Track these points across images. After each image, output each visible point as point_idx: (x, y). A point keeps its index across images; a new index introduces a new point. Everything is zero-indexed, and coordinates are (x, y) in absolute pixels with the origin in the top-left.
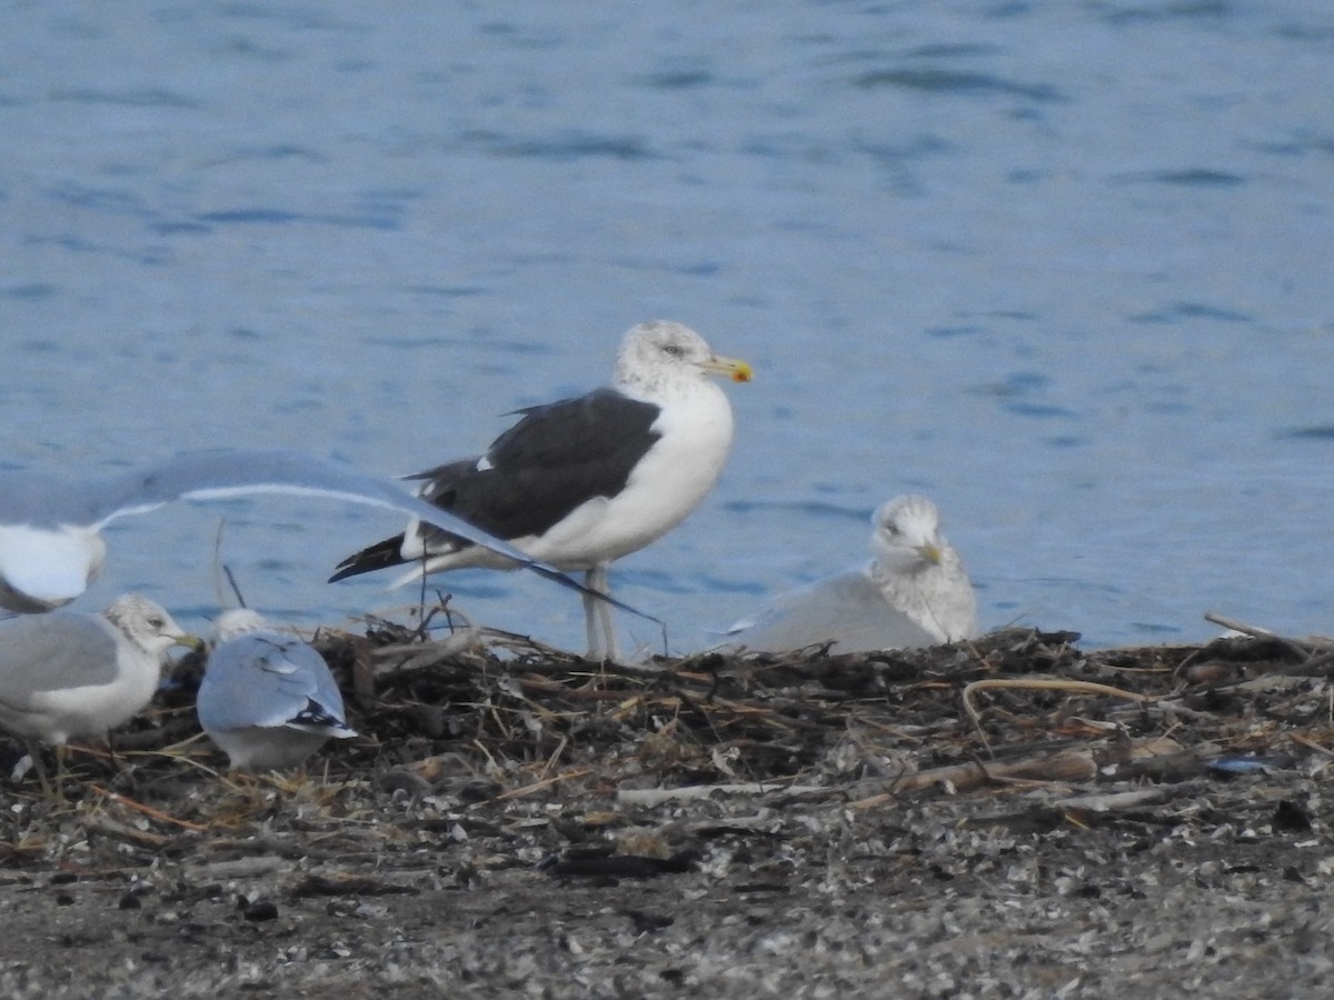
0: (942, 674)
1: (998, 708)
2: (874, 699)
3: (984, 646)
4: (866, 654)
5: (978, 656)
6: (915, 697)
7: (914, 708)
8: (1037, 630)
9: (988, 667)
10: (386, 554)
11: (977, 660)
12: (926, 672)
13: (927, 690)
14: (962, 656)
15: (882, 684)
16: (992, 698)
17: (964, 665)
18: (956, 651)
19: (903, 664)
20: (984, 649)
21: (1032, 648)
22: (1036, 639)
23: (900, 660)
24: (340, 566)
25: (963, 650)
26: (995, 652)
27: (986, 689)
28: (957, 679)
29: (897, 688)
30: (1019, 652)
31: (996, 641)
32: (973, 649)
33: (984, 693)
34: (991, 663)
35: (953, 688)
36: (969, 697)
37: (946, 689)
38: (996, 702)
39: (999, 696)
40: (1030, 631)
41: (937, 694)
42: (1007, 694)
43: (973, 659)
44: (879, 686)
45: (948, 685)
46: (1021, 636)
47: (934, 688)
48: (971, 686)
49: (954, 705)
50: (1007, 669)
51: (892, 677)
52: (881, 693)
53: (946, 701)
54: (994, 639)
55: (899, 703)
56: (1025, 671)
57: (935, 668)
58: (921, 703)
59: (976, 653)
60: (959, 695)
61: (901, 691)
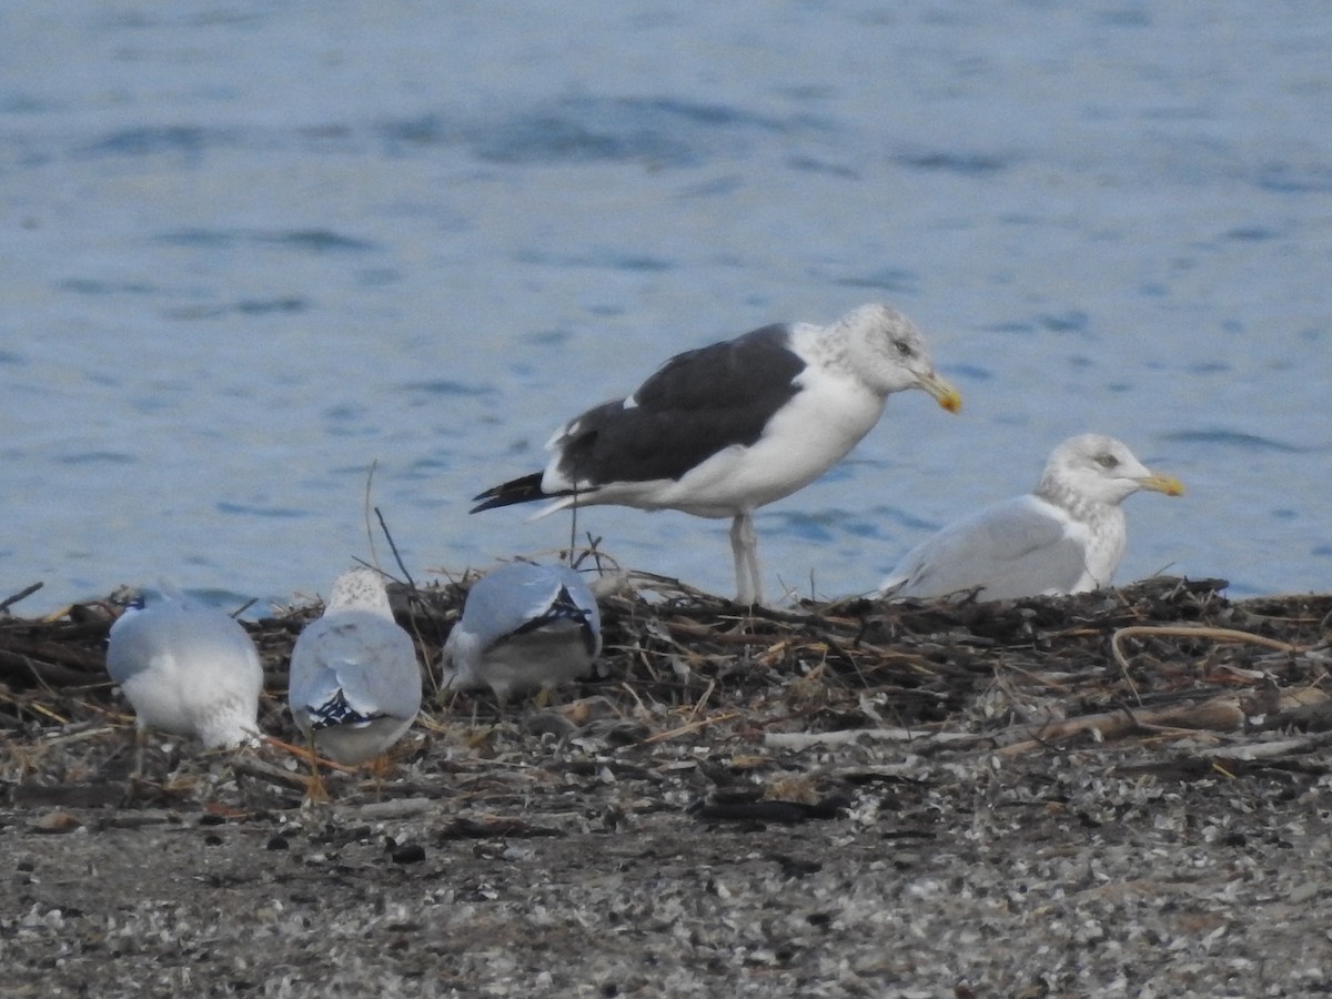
0: (1092, 620)
1: (1147, 655)
2: (1022, 646)
3: (1131, 595)
4: (1015, 601)
5: (1127, 604)
6: (1063, 644)
7: (1060, 655)
8: (1186, 580)
9: (1137, 614)
10: (526, 490)
11: (1125, 608)
12: (1073, 618)
13: (1075, 638)
14: (1111, 604)
15: (1030, 630)
16: (1142, 645)
17: (1112, 612)
18: (1105, 598)
19: (1052, 610)
20: (1132, 597)
21: (1181, 596)
22: (1184, 588)
23: (1048, 606)
24: (478, 498)
25: (1112, 597)
26: (1144, 599)
27: (1136, 635)
28: (1106, 625)
29: (1044, 635)
30: (1168, 600)
31: (1145, 590)
32: (1121, 596)
33: (1133, 640)
34: (1139, 611)
35: (1102, 634)
36: (1118, 643)
37: (1095, 635)
38: (1145, 649)
39: (1149, 644)
40: (1178, 580)
41: (1084, 642)
42: (1157, 641)
43: (1121, 607)
44: (1025, 631)
45: (1098, 631)
46: (1169, 584)
47: (1084, 635)
48: (1119, 632)
49: (1103, 653)
50: (1156, 617)
51: (1039, 624)
52: (1028, 640)
53: (1093, 649)
54: (1142, 587)
55: (1046, 649)
56: (1173, 618)
57: (1083, 613)
58: (1069, 650)
59: (1124, 600)
60: (1108, 641)
61: (1051, 638)
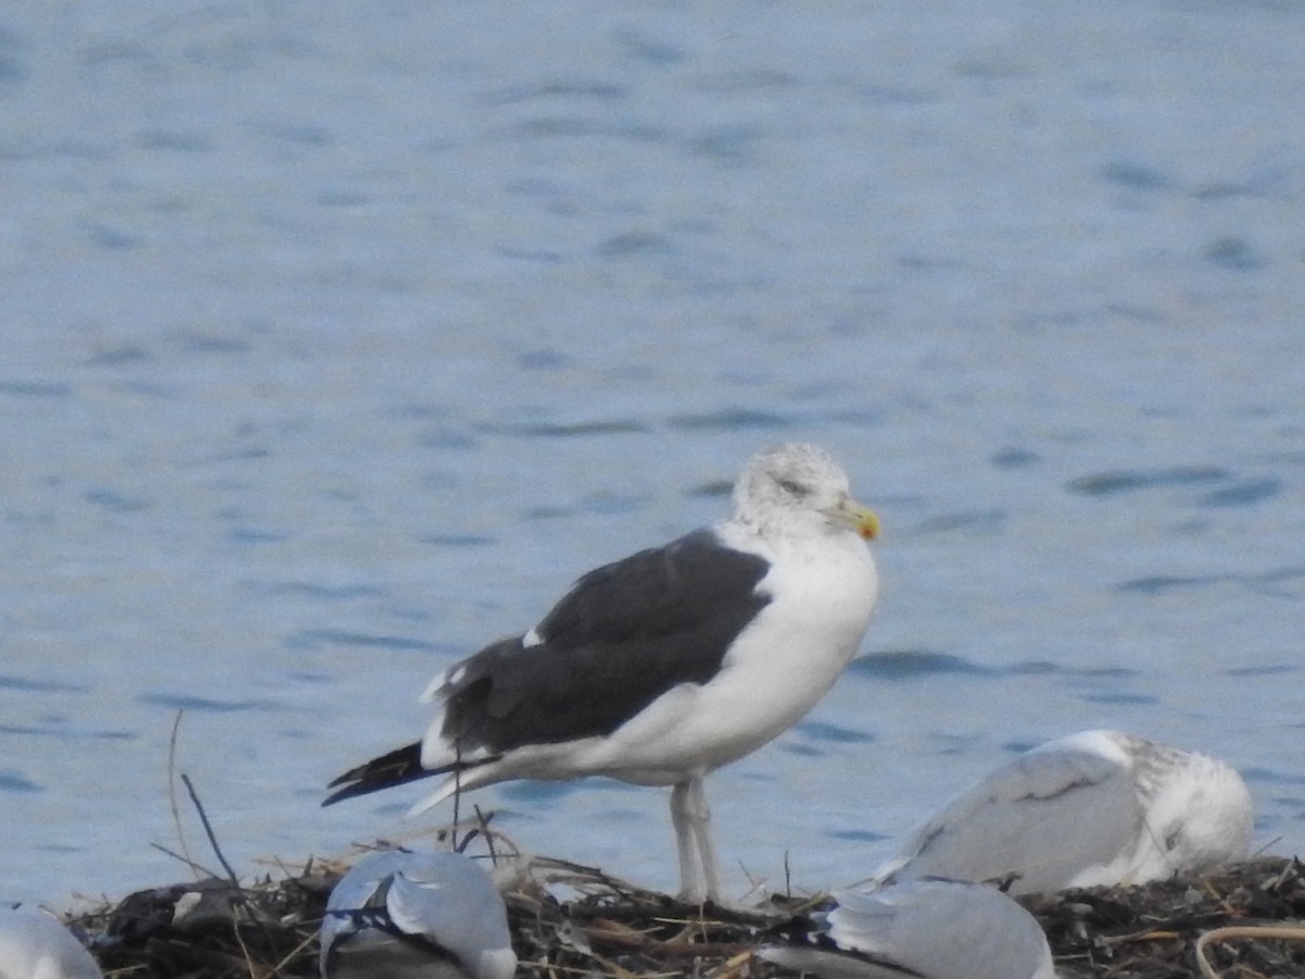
0: (1166, 919)
1: (1242, 967)
2: (1073, 956)
3: (1222, 886)
5: (1217, 896)
6: (1130, 953)
7: (1126, 968)
8: (1296, 860)
9: (1230, 910)
10: (401, 766)
11: (1214, 902)
12: (1143, 917)
13: (1144, 944)
14: (1194, 895)
15: (1084, 934)
16: (1236, 952)
17: (1196, 907)
18: (1185, 889)
19: (1113, 905)
20: (1224, 886)
21: (1289, 885)
22: (1295, 873)
23: (1108, 899)
24: (335, 784)
25: (1196, 887)
26: (1239, 890)
27: (1226, 939)
28: (1188, 926)
29: (1103, 940)
30: (1271, 890)
31: (1244, 875)
32: (1208, 886)
33: (1225, 946)
34: (1234, 906)
35: (1182, 938)
36: (1204, 950)
37: (1173, 940)
38: (1241, 958)
39: (1246, 950)
40: (1285, 862)
41: (1158, 949)
42: (1257, 947)
43: (1208, 900)
44: (1079, 937)
45: (1175, 934)
46: (1274, 867)
47: (1156, 940)
48: (1206, 936)
49: (1184, 964)
50: (1256, 913)
51: (1097, 923)
52: (1083, 947)
53: (1170, 959)
54: (1238, 872)
55: (1106, 960)
56: (1279, 916)
57: (1155, 910)
58: (1137, 960)
59: (1213, 892)
60: (1190, 948)
61: (1111, 945)
